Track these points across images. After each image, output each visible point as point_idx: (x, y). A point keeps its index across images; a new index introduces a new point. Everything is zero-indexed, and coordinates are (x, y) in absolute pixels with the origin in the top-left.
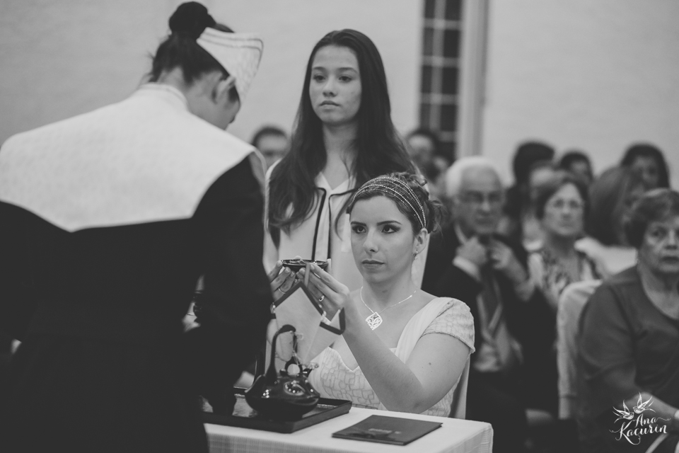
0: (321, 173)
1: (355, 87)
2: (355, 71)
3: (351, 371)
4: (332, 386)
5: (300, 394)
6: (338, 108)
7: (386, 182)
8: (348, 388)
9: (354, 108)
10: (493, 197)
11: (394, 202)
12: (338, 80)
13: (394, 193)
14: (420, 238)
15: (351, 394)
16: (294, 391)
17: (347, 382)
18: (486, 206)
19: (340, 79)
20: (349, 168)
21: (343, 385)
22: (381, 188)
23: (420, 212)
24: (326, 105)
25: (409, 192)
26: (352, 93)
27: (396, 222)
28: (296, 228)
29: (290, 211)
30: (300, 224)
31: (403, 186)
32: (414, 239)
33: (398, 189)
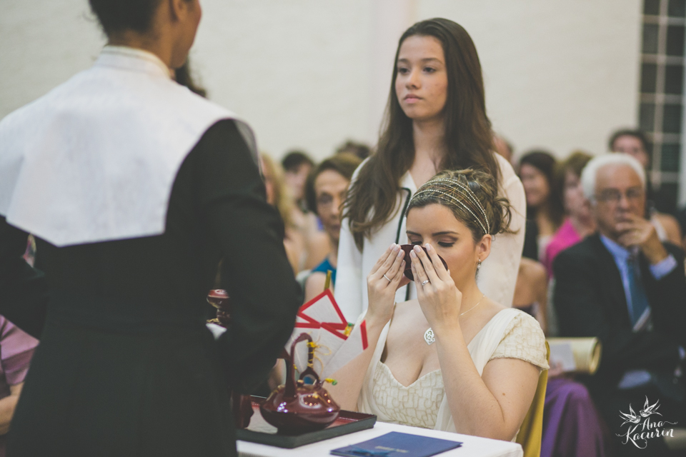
0: (408, 172)
1: (440, 78)
2: (440, 62)
3: (404, 387)
4: (384, 404)
5: (317, 406)
6: (421, 101)
7: (443, 186)
8: (401, 406)
9: (440, 101)
10: (630, 193)
11: (450, 210)
12: (422, 72)
13: (451, 199)
14: (483, 244)
15: (405, 413)
16: (311, 404)
17: (400, 400)
18: (624, 203)
19: (424, 70)
20: (437, 168)
21: (396, 403)
22: (437, 194)
23: (482, 218)
24: (409, 99)
25: (468, 195)
26: (436, 85)
27: (452, 232)
28: (376, 232)
29: (371, 214)
30: (380, 227)
31: (461, 189)
32: (475, 248)
33: (456, 194)
